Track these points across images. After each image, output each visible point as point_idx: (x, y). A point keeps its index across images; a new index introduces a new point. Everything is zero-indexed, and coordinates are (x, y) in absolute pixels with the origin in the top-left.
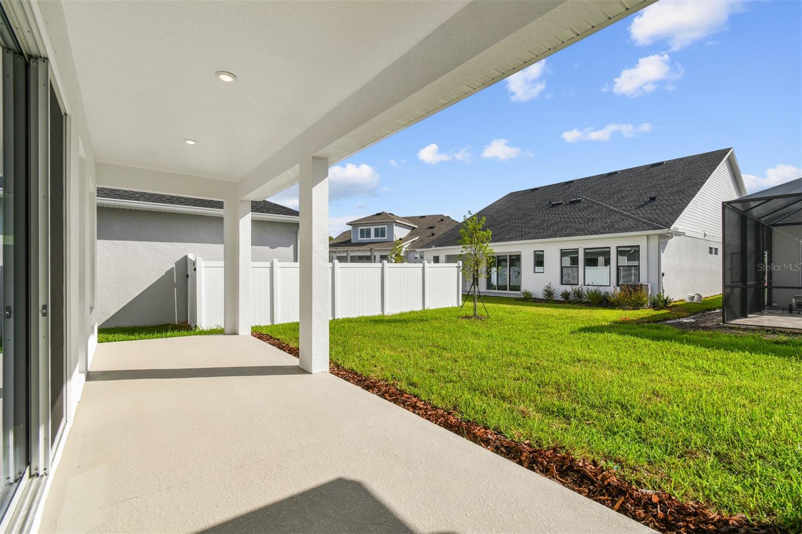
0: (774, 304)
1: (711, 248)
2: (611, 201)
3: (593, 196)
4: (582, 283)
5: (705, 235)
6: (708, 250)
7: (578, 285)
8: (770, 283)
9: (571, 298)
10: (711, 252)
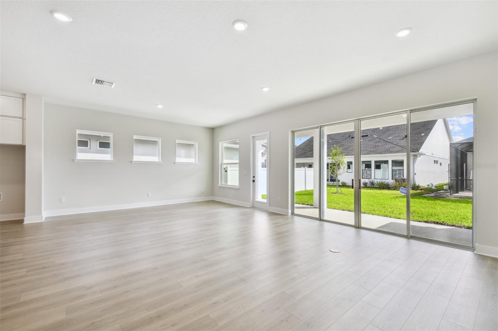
0: (468, 188)
1: (435, 161)
2: (384, 136)
3: (373, 133)
4: (374, 178)
5: (432, 154)
6: (434, 161)
7: (371, 179)
8: (466, 178)
9: (368, 185)
10: (435, 163)
